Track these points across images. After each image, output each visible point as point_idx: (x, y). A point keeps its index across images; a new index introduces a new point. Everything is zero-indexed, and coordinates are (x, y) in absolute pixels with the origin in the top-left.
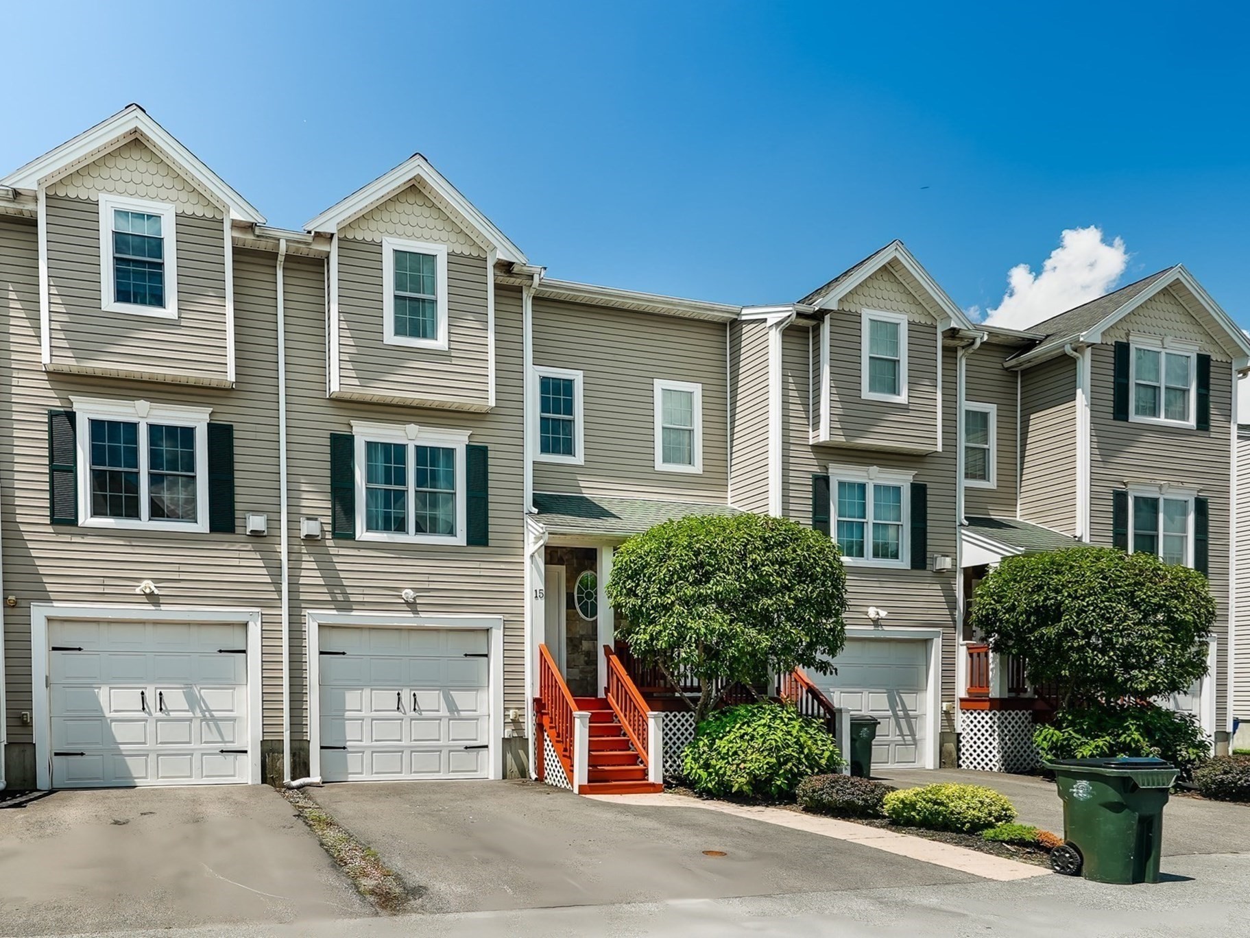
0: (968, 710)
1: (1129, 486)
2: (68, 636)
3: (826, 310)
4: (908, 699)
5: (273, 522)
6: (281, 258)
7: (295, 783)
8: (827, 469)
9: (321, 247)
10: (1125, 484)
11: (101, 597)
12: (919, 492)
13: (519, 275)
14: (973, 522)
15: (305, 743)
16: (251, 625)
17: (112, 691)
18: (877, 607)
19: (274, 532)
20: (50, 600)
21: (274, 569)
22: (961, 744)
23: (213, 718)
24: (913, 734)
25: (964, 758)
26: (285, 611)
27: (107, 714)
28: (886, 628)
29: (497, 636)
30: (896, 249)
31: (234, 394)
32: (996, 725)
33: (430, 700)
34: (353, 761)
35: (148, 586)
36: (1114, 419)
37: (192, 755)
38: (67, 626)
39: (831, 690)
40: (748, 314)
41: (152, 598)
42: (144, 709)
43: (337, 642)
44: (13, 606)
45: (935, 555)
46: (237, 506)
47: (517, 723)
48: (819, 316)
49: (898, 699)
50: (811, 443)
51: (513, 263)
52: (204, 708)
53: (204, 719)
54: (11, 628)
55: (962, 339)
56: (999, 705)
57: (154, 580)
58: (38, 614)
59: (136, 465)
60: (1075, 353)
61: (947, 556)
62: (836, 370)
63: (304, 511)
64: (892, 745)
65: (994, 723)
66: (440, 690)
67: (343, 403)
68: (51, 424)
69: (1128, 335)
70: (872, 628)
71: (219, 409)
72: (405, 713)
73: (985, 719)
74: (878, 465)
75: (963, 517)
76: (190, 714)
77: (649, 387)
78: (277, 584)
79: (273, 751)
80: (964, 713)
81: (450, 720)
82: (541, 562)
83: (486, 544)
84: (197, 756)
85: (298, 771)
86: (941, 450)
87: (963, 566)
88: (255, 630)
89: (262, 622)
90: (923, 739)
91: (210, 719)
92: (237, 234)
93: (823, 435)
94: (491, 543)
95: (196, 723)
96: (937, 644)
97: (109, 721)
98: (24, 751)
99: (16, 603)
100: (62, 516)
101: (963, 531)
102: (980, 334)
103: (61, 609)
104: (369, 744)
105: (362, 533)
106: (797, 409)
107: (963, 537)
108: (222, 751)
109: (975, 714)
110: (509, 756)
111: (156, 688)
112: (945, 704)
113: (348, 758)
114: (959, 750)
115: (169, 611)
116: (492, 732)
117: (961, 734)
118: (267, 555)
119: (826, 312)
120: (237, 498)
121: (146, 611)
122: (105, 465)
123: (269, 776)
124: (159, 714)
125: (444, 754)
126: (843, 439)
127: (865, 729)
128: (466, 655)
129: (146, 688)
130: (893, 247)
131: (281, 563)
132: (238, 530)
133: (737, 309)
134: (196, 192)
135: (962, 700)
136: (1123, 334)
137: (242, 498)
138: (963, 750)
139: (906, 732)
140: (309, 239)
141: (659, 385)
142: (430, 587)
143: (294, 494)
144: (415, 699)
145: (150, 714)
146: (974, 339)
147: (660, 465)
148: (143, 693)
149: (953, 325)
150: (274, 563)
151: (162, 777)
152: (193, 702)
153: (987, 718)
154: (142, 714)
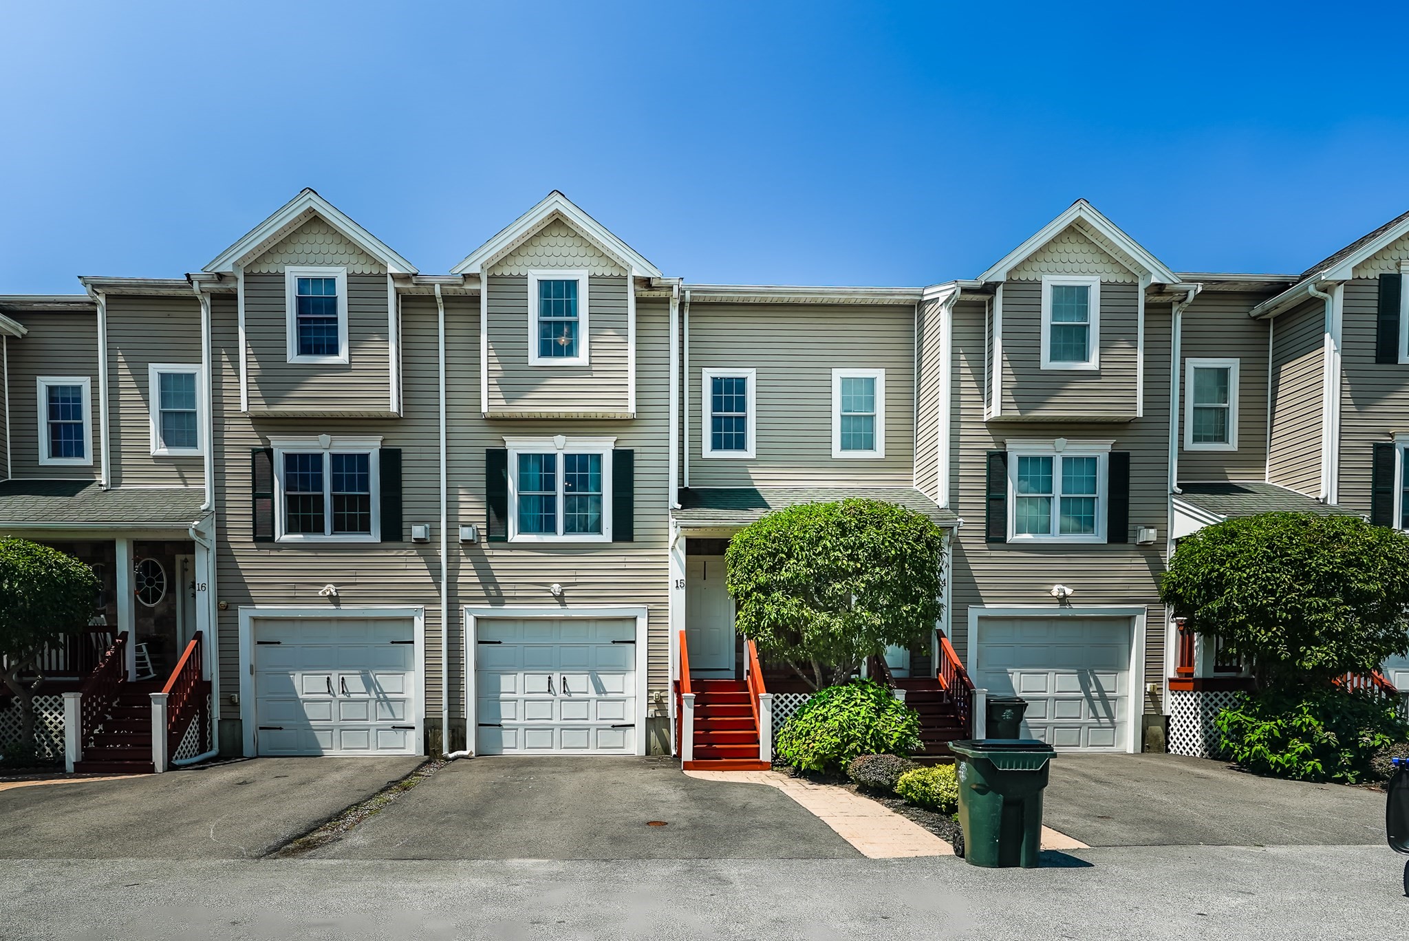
0: (1176, 691)
1: (1396, 438)
2: (270, 632)
3: (997, 282)
4: (1106, 680)
5: (434, 531)
6: (440, 301)
7: (451, 756)
8: (1005, 445)
9: (471, 287)
10: (1392, 435)
11: (293, 600)
12: (1119, 464)
13: (659, 288)
14: (1187, 489)
15: (463, 721)
16: (416, 619)
17: (304, 676)
18: (1064, 584)
19: (436, 539)
20: (254, 604)
21: (435, 571)
22: (1170, 728)
23: (386, 699)
24: (1110, 716)
25: (1172, 743)
26: (444, 607)
27: (300, 696)
28: (1074, 606)
29: (642, 623)
30: (1080, 208)
31: (402, 422)
32: (1200, 706)
33: (579, 682)
34: (507, 738)
35: (331, 589)
36: (1377, 362)
37: (369, 730)
38: (270, 624)
39: (1009, 670)
40: (929, 294)
41: (334, 600)
42: (329, 691)
43: (493, 632)
44: (225, 610)
45: (1139, 527)
46: (405, 518)
47: (660, 703)
48: (989, 289)
49: (1092, 679)
50: (985, 420)
51: (649, 278)
52: (379, 691)
53: (378, 700)
54: (224, 627)
55: (1171, 293)
56: (1203, 686)
57: (335, 584)
58: (244, 615)
59: (321, 489)
60: (1321, 294)
61: (1152, 528)
62: (1008, 343)
63: (461, 519)
64: (1084, 729)
65: (1198, 705)
66: (588, 674)
67: (498, 422)
68: (253, 460)
69: (1399, 265)
70: (1058, 606)
71: (389, 436)
72: (555, 695)
73: (1190, 700)
74: (1065, 437)
75: (1175, 484)
76: (367, 696)
77: (827, 377)
78: (438, 584)
79: (434, 727)
80: (1173, 695)
81: (597, 701)
82: (682, 554)
83: (631, 539)
84: (373, 731)
85: (456, 744)
86: (1141, 416)
87: (1175, 537)
88: (419, 624)
89: (425, 617)
90: (1123, 722)
91: (384, 700)
92: (398, 285)
93: (995, 411)
94: (636, 538)
95: (372, 703)
96: (1141, 622)
97: (301, 701)
98: (234, 725)
99: (227, 606)
100: (263, 535)
101: (1174, 500)
102: (1193, 286)
103: (262, 609)
104: (522, 721)
105: (514, 536)
106: (969, 384)
107: (1175, 506)
108: (394, 727)
109: (1182, 696)
110: (653, 734)
111: (339, 674)
112: (1149, 685)
113: (503, 734)
114: (1167, 733)
115: (348, 610)
116: (637, 711)
117: (1170, 716)
118: (430, 559)
119: (997, 284)
120: (405, 512)
121: (329, 609)
122: (297, 491)
123: (431, 749)
124: (342, 696)
125: (593, 731)
126: (1017, 413)
127: (1009, 711)
128: (614, 642)
129: (331, 674)
130: (1077, 206)
131: (441, 565)
132: (405, 539)
133: (918, 290)
134: (363, 253)
135: (1171, 680)
136: (1392, 264)
137: (407, 513)
138: (1172, 734)
139: (1102, 713)
140: (461, 282)
141: (838, 374)
142: (577, 581)
143: (452, 505)
144: (564, 683)
145: (334, 696)
146: (1187, 292)
147: (837, 452)
148: (328, 678)
149: (1154, 280)
150: (435, 566)
151: (345, 749)
152: (369, 684)
153: (1192, 700)
154: (328, 696)
